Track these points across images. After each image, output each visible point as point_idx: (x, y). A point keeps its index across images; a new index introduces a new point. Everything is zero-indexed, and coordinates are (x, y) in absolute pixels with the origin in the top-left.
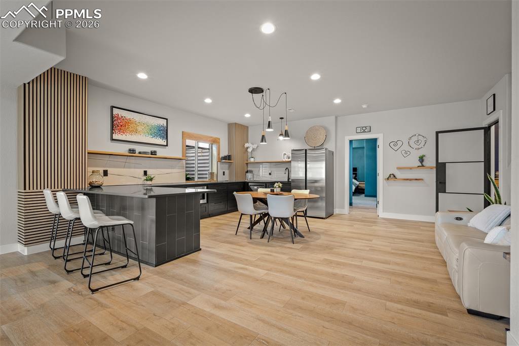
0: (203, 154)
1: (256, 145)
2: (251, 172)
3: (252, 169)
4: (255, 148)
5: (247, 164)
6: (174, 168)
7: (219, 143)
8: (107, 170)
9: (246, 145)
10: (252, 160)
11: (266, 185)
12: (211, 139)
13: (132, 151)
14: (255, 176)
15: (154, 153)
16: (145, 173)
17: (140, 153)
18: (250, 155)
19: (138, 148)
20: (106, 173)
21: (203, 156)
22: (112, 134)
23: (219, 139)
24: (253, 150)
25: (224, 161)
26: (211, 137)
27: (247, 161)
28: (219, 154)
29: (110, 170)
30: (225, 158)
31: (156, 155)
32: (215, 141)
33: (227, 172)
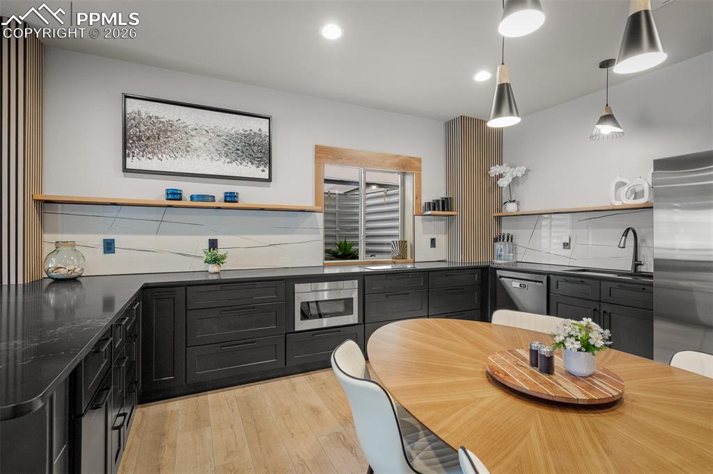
0: (388, 200)
1: (523, 169)
2: (510, 238)
3: (511, 232)
4: (520, 175)
5: (499, 219)
6: (291, 233)
7: (419, 169)
8: (113, 240)
9: (495, 170)
10: (511, 208)
11: (548, 279)
12: (397, 160)
13: (175, 195)
14: (520, 250)
15: (231, 197)
16: (213, 244)
17: (192, 198)
18: (506, 197)
19: (189, 188)
20: (109, 246)
21: (388, 204)
22: (125, 156)
23: (419, 160)
24: (515, 180)
25: (429, 212)
26: (398, 156)
27: (500, 211)
28: (418, 197)
29: (120, 240)
30: (433, 206)
31: (237, 202)
32: (408, 166)
33: (442, 240)
